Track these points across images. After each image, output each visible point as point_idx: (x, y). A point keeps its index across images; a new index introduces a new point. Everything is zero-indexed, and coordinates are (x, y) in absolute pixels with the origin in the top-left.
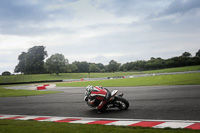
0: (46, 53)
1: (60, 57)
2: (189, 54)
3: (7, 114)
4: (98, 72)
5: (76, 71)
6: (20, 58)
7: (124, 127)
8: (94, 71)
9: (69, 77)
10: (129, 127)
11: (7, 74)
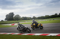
0: (14, 15)
1: (18, 15)
2: (57, 14)
3: (3, 32)
4: (30, 20)
5: (23, 20)
6: (6, 16)
7: (38, 36)
8: (29, 19)
9: (21, 21)
10: (39, 36)
11: (2, 21)
